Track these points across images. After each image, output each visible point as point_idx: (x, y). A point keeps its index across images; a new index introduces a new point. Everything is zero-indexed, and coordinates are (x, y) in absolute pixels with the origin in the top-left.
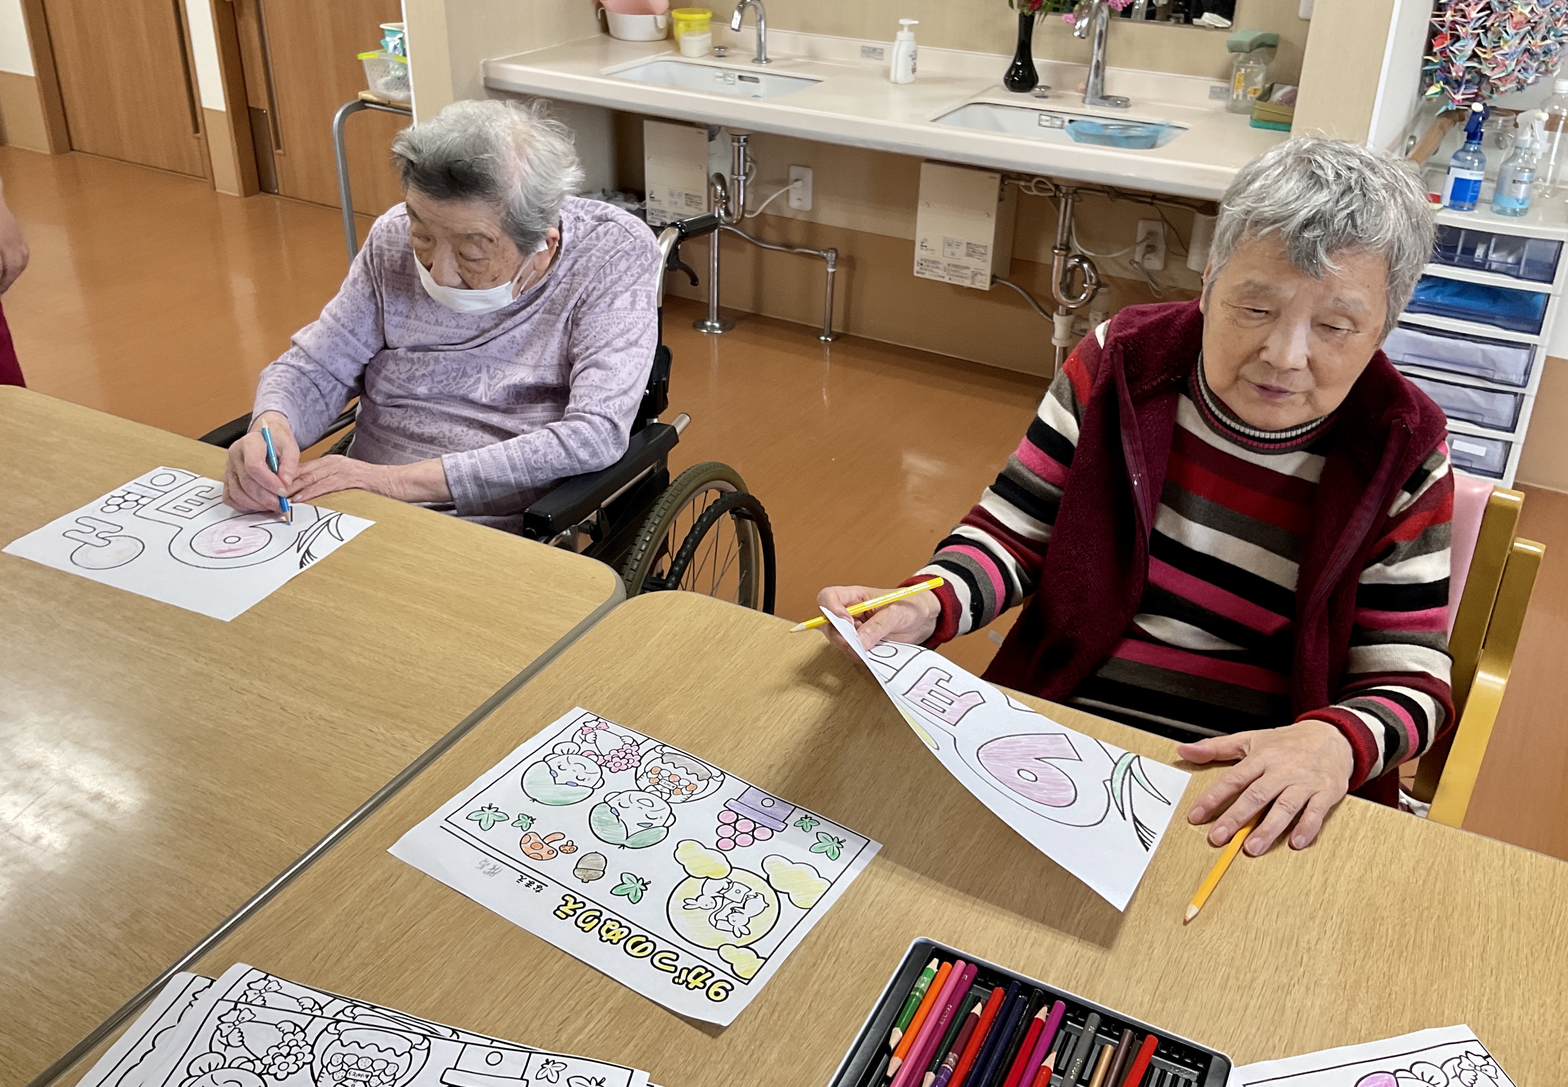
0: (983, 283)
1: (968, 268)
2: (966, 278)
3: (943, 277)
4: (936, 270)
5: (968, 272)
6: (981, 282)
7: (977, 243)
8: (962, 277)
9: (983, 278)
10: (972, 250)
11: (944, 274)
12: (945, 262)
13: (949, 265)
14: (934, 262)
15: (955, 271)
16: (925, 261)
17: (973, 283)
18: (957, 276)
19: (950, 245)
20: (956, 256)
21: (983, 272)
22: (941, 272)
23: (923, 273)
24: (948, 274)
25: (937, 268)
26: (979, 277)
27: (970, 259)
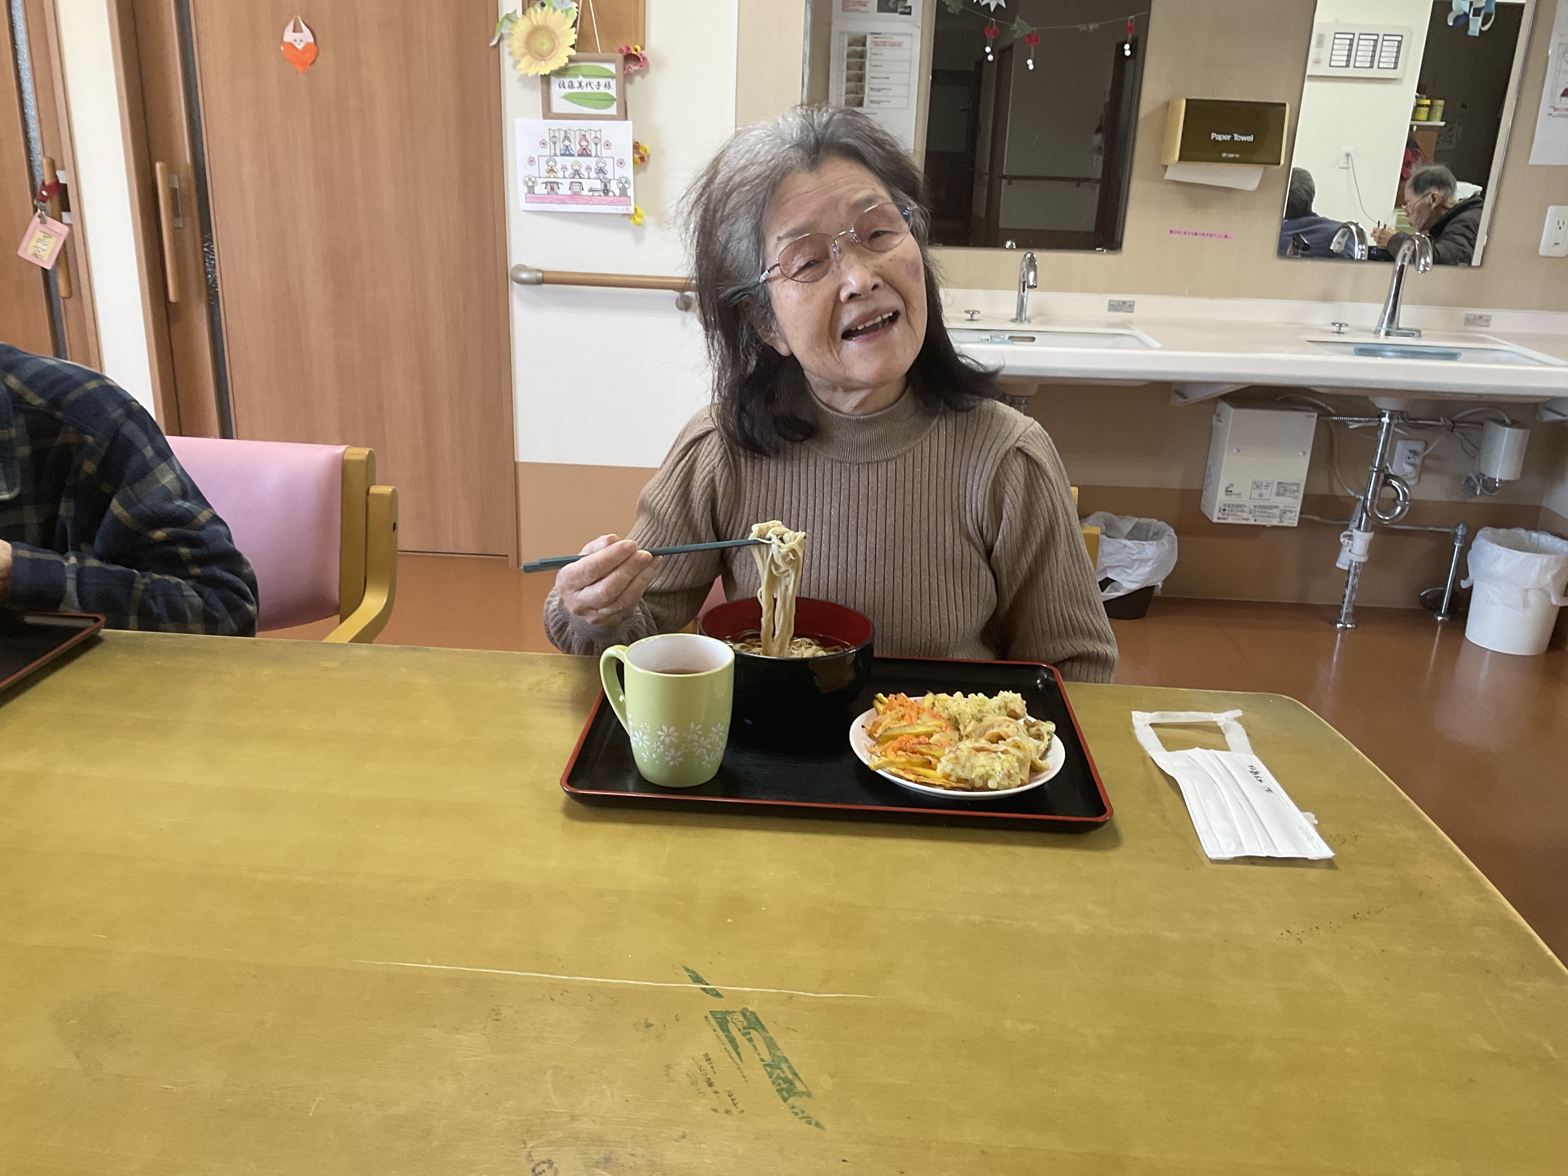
0: (1292, 520)
1: (1276, 507)
2: (1274, 517)
3: (1248, 520)
4: (1239, 514)
5: (1277, 512)
6: (1290, 519)
7: (1289, 481)
8: (1269, 517)
9: (1294, 513)
10: (1283, 489)
11: (1250, 515)
12: (1251, 504)
13: (1255, 507)
14: (1238, 506)
15: (1262, 512)
16: (1229, 506)
17: (1281, 521)
18: (1263, 517)
19: (1258, 487)
20: (1263, 498)
21: (1292, 509)
22: (1245, 515)
23: (1224, 519)
24: (1253, 516)
25: (1242, 511)
26: (1289, 514)
27: (1281, 498)
